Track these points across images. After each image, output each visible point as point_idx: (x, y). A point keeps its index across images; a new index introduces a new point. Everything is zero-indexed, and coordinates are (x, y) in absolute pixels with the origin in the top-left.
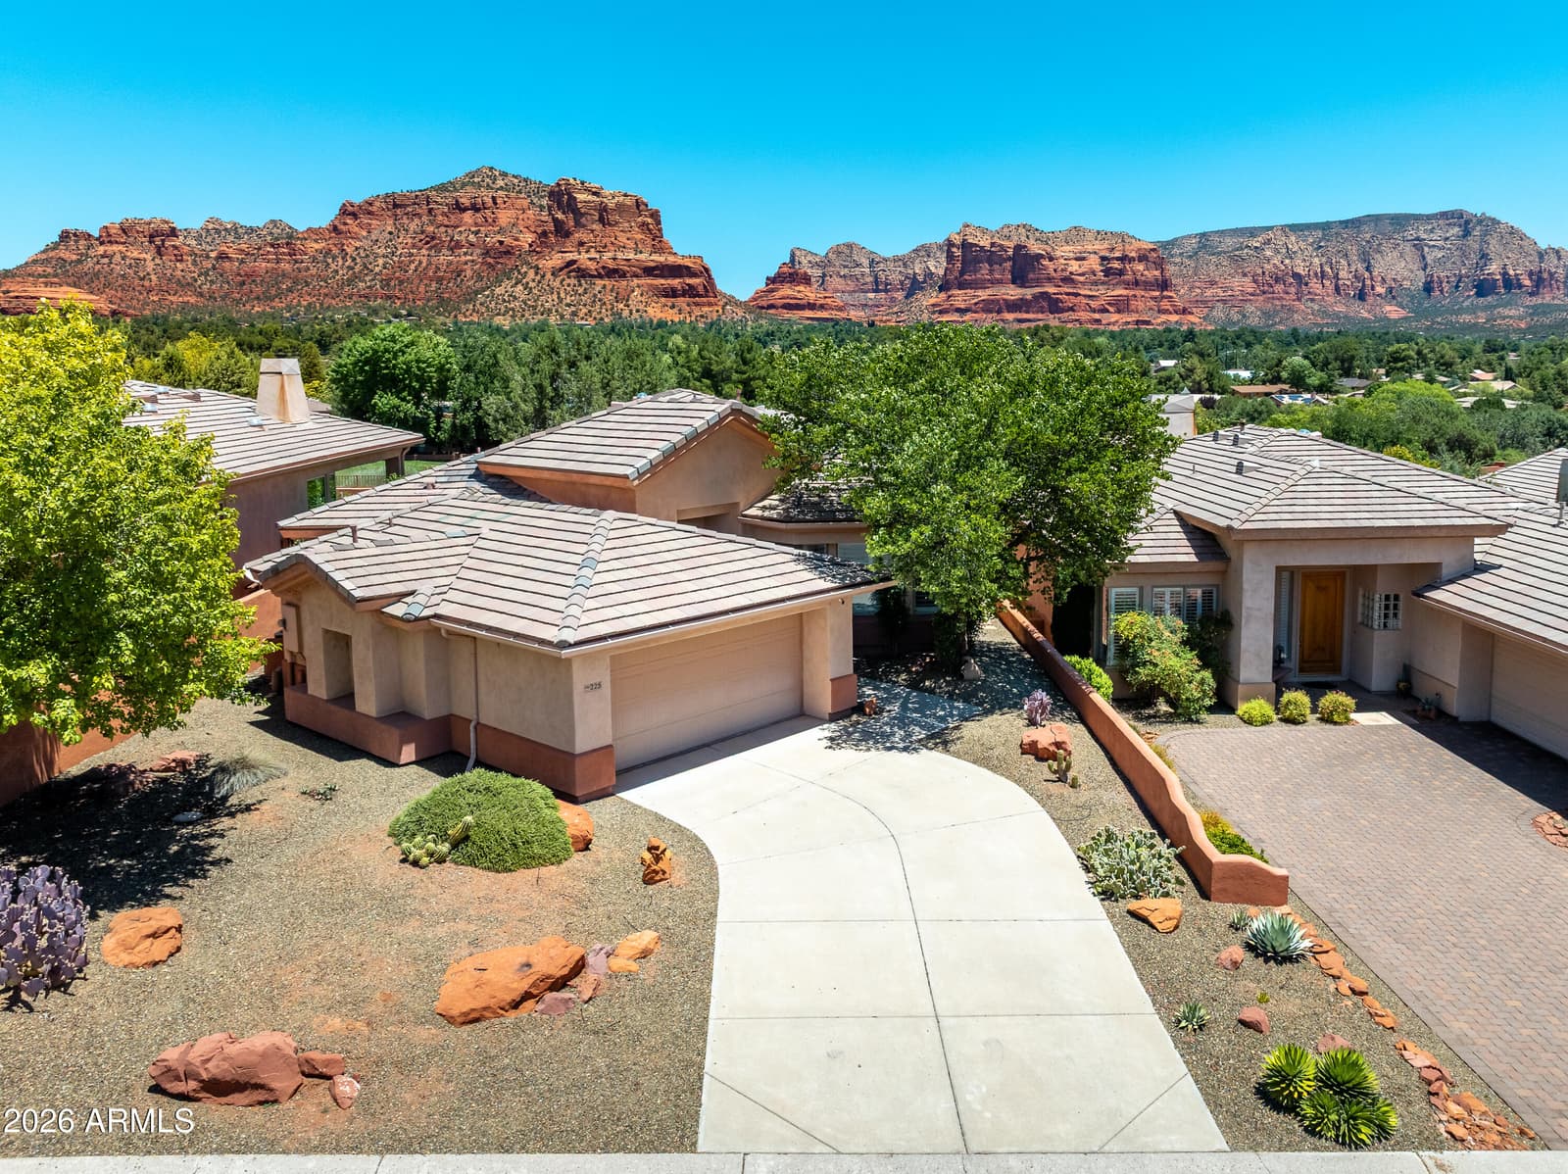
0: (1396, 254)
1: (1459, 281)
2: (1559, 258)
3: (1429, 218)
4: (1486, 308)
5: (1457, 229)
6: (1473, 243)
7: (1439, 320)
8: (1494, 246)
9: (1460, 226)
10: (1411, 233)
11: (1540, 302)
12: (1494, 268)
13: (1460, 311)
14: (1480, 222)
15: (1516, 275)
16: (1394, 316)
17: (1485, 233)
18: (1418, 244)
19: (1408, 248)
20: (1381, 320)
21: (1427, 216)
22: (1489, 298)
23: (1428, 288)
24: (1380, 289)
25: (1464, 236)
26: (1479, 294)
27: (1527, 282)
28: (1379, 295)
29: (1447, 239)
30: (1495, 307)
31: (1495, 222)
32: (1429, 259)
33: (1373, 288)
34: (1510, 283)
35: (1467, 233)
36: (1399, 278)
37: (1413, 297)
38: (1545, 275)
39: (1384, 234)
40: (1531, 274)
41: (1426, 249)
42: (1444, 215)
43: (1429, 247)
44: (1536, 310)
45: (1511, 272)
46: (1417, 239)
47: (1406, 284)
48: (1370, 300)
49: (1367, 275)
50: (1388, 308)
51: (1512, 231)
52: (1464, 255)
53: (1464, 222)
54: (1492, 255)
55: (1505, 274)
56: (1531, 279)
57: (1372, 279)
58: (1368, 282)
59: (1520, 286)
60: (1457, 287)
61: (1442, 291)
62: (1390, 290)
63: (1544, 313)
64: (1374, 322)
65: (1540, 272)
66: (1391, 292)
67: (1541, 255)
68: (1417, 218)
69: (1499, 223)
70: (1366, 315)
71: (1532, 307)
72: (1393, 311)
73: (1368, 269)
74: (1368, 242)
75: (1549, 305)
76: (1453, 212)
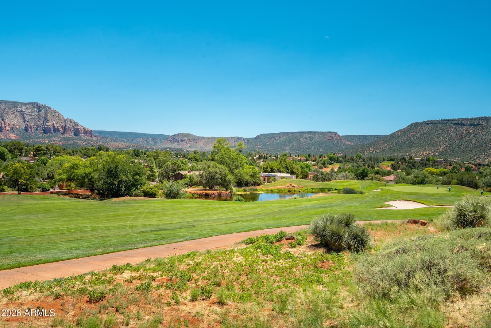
0: (13, 116)
1: (38, 127)
2: (71, 122)
3: (26, 104)
4: (47, 137)
5: (36, 109)
6: (42, 114)
7: (32, 140)
8: (49, 116)
9: (37, 108)
10: (19, 109)
11: (65, 136)
12: (50, 124)
13: (38, 138)
14: (44, 107)
15: (57, 127)
16: (14, 138)
17: (46, 111)
18: (22, 113)
19: (18, 114)
20: (9, 139)
21: (25, 103)
22: (49, 134)
23: (26, 129)
24: (8, 128)
25: (38, 112)
26: (44, 133)
27: (61, 130)
28: (8, 130)
29: (32, 112)
30: (51, 137)
31: (49, 108)
32: (26, 119)
33: (5, 127)
34: (56, 130)
35: (39, 111)
36: (15, 125)
37: (21, 132)
38: (67, 128)
39: (8, 108)
40: (62, 127)
41: (25, 115)
42: (31, 104)
43: (26, 114)
44: (65, 139)
45: (56, 126)
46: (22, 111)
47: (18, 127)
48: (4, 132)
49: (3, 122)
50: (11, 135)
51: (55, 112)
52: (39, 118)
53: (39, 108)
54: (49, 119)
55: (53, 126)
56: (62, 129)
57: (5, 124)
58: (3, 125)
59: (59, 131)
60: (37, 129)
61: (31, 131)
62: (12, 129)
63: (68, 140)
64: (7, 140)
65: (65, 126)
66: (12, 130)
67: (65, 121)
68: (21, 103)
69: (51, 108)
70: (3, 137)
71: (64, 138)
72: (14, 137)
73: (3, 120)
74: (3, 110)
75: (68, 138)
76: (34, 103)
